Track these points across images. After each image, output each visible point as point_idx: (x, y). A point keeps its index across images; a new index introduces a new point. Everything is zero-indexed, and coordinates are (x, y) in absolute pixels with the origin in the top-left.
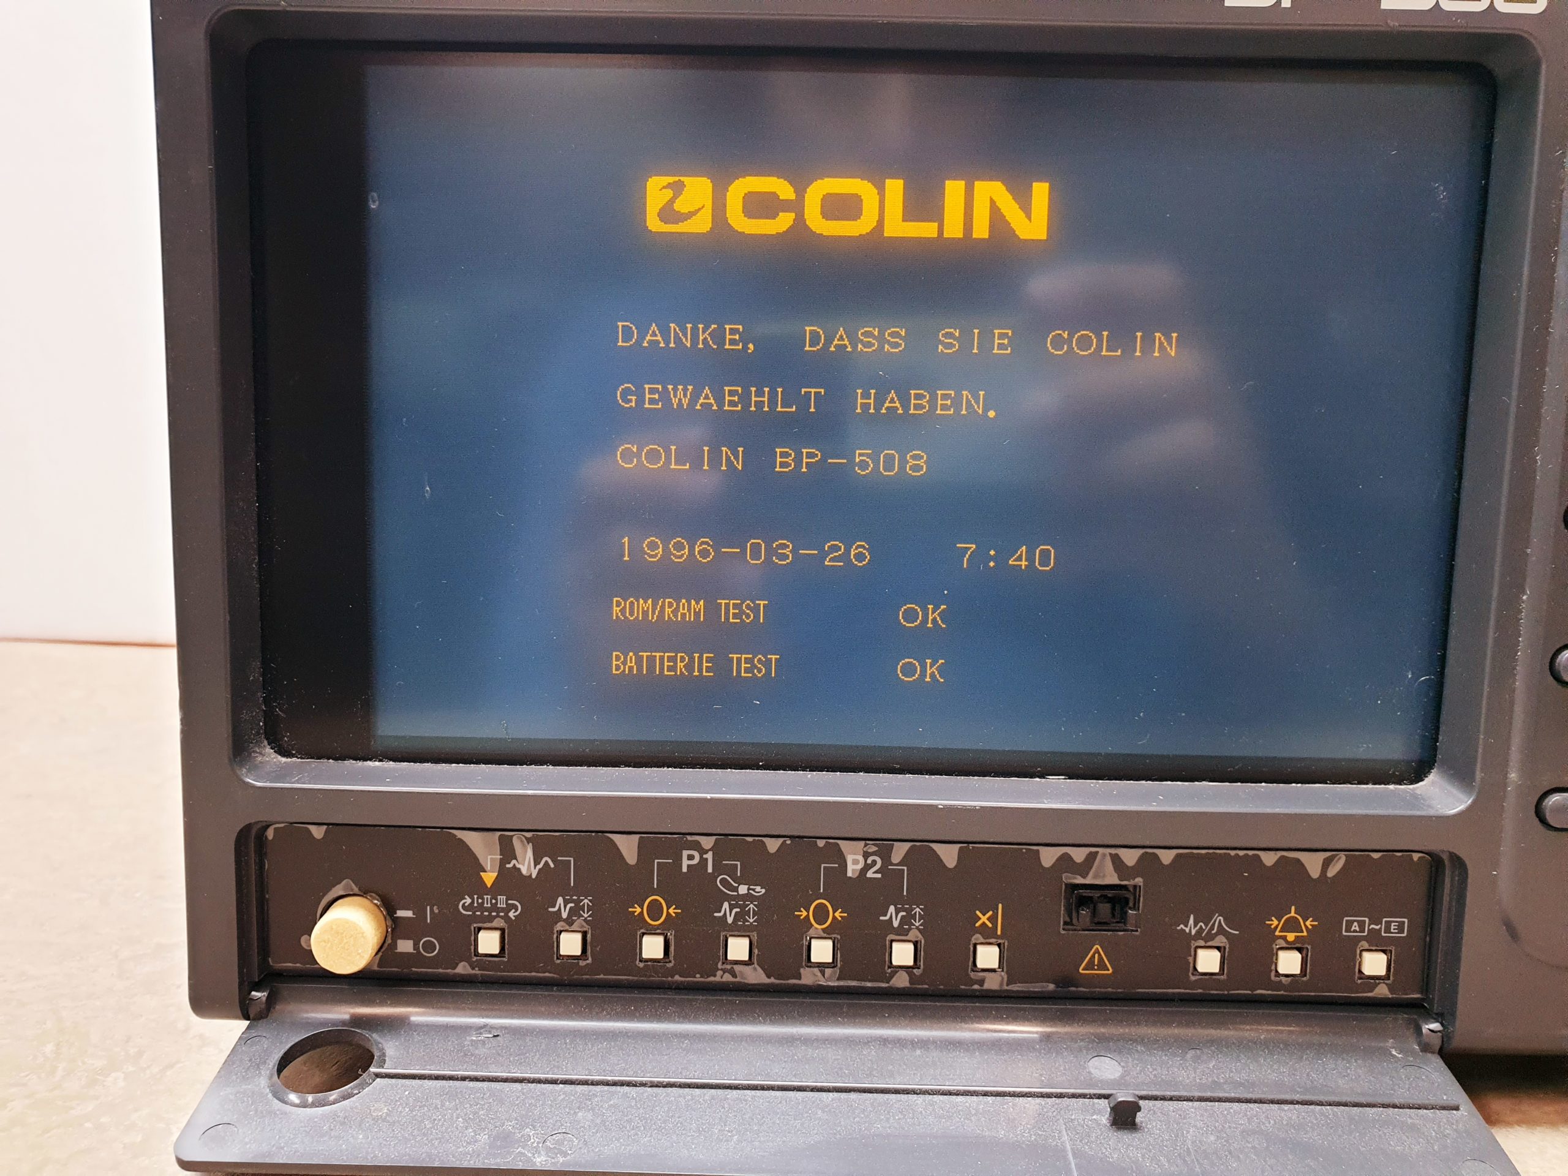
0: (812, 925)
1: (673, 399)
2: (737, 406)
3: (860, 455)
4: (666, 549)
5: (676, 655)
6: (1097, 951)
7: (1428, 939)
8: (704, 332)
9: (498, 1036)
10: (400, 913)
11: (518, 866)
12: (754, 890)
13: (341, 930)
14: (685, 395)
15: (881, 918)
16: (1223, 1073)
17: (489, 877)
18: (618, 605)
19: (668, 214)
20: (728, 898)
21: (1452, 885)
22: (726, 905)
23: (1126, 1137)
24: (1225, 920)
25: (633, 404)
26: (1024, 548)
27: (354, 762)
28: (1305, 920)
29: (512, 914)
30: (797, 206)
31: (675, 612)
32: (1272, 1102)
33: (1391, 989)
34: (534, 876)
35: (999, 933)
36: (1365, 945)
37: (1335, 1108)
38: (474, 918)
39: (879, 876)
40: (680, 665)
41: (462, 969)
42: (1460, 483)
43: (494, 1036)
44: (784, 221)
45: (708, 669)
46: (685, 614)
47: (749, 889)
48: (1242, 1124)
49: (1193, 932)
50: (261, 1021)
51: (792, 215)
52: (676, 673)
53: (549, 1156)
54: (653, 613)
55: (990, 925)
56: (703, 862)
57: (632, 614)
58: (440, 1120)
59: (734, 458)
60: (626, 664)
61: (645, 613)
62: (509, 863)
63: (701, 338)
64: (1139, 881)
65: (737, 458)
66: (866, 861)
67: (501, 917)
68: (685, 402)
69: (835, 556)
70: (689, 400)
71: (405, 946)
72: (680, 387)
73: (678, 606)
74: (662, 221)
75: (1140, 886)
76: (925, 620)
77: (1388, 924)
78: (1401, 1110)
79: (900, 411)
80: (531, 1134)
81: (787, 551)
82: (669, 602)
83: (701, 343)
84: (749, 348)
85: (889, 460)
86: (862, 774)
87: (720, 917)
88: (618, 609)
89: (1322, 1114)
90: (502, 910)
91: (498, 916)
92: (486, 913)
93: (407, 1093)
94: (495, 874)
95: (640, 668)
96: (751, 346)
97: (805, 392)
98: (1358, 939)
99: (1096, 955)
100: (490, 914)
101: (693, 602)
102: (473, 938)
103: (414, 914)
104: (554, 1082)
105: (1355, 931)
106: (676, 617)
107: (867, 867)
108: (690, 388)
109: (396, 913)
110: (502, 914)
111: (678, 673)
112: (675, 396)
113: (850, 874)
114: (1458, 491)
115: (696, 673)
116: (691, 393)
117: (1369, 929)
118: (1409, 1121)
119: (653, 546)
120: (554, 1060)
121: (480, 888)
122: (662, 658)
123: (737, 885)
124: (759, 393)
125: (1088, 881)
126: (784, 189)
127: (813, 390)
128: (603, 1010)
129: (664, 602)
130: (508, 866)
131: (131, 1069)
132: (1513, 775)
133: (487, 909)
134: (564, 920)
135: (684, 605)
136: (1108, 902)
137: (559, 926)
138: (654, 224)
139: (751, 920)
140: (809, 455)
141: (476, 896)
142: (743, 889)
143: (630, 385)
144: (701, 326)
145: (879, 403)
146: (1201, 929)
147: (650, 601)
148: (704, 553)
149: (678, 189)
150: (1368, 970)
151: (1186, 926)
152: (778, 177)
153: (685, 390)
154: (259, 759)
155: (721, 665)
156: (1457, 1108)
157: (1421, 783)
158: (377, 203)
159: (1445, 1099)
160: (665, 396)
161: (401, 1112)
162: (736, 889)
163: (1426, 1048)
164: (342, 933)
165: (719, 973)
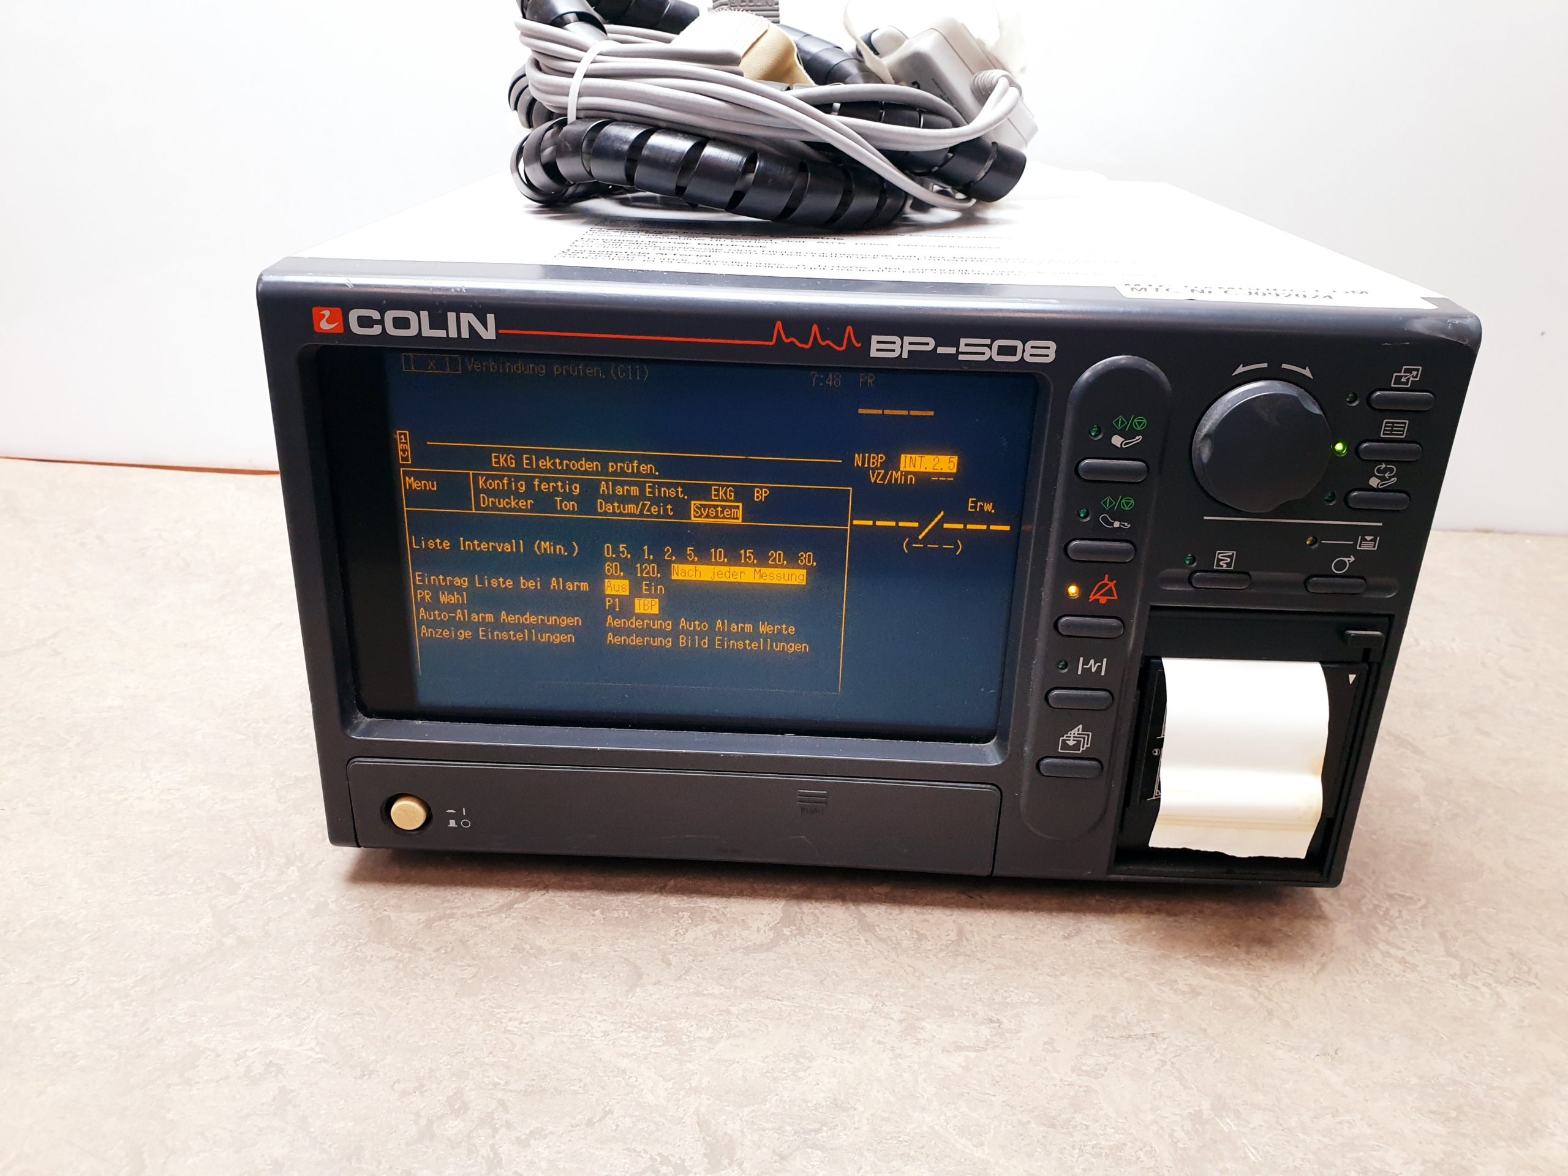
13: (406, 812)
27: (407, 720)
131: (300, 865)
132: (1028, 749)
154: (355, 722)
157: (989, 744)
164: (406, 814)
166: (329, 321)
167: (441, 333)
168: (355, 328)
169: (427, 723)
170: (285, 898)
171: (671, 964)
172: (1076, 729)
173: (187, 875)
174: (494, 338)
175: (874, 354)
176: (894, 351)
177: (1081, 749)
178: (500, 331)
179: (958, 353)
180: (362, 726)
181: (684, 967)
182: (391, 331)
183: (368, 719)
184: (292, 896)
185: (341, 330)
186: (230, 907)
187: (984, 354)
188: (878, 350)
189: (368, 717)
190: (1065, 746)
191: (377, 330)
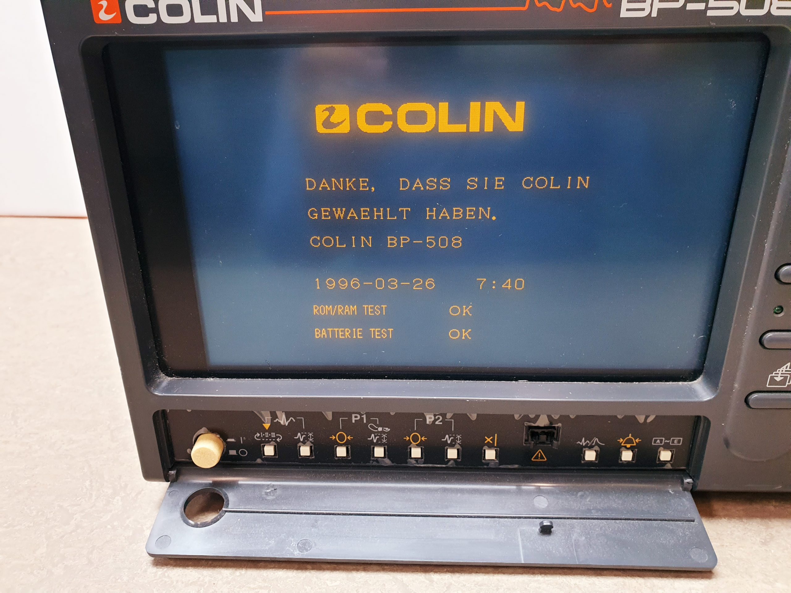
0: (411, 443)
1: (336, 215)
2: (368, 217)
3: (429, 239)
4: (337, 283)
5: (345, 330)
6: (540, 452)
7: (691, 446)
8: (349, 182)
9: (276, 489)
10: (229, 440)
11: (279, 421)
12: (385, 429)
13: (204, 452)
14: (342, 213)
15: (443, 440)
16: (593, 504)
17: (267, 426)
18: (316, 308)
19: (327, 124)
20: (374, 433)
21: (704, 427)
22: (373, 435)
23: (546, 538)
24: (599, 440)
25: (316, 218)
26: (509, 280)
27: (201, 378)
28: (635, 440)
29: (278, 440)
30: (393, 118)
31: (343, 311)
32: (612, 519)
33: (672, 465)
34: (287, 425)
35: (495, 445)
36: (661, 448)
37: (639, 522)
38: (261, 442)
39: (441, 423)
40: (347, 334)
41: (259, 461)
42: (727, 249)
43: (275, 489)
44: (387, 126)
45: (360, 335)
46: (348, 312)
47: (383, 429)
48: (597, 531)
49: (584, 445)
50: (174, 483)
51: (391, 123)
52: (345, 337)
53: (300, 551)
54: (333, 312)
55: (491, 442)
56: (362, 419)
57: (323, 312)
58: (254, 533)
59: (367, 241)
60: (322, 333)
61: (329, 312)
62: (275, 420)
63: (348, 185)
64: (560, 425)
65: (369, 241)
66: (435, 418)
67: (274, 441)
68: (342, 216)
69: (418, 285)
70: (344, 215)
71: (233, 452)
72: (339, 209)
73: (344, 308)
74: (324, 128)
75: (560, 427)
76: (462, 312)
77: (673, 440)
78: (668, 522)
79: (448, 218)
80: (292, 540)
81: (395, 283)
82: (340, 307)
83: (348, 187)
84: (372, 190)
85: (443, 241)
86: (433, 380)
87: (370, 440)
88: (316, 310)
89: (633, 524)
90: (274, 438)
91: (272, 441)
92: (267, 440)
93: (239, 520)
94: (269, 425)
95: (328, 335)
96: (373, 188)
97: (401, 210)
98: (660, 446)
99: (539, 454)
100: (268, 440)
101: (351, 307)
102: (262, 449)
103: (235, 440)
104: (301, 513)
105: (658, 443)
106: (344, 313)
107: (435, 420)
108: (344, 209)
109: (227, 440)
110: (274, 440)
111: (346, 337)
112: (337, 213)
113: (428, 423)
114: (726, 253)
115: (354, 337)
116: (344, 212)
117: (664, 442)
118: (671, 527)
119: (330, 282)
120: (301, 502)
121: (264, 430)
122: (338, 331)
123: (377, 427)
124: (378, 211)
125: (536, 425)
126: (387, 110)
127: (405, 209)
128: (321, 477)
129: (337, 307)
130: (275, 421)
131: (123, 495)
132: (736, 385)
133: (267, 438)
134: (302, 442)
135: (347, 308)
136: (545, 434)
137: (300, 444)
138: (321, 129)
139: (384, 441)
140: (404, 239)
141: (262, 433)
142: (380, 429)
143: (314, 209)
144: (347, 179)
145: (438, 215)
146: (588, 443)
147: (331, 307)
148: (355, 285)
149: (331, 111)
150: (662, 458)
151: (581, 442)
152: (384, 103)
153: (341, 210)
154: (158, 381)
155: (366, 334)
156: (693, 521)
157: (695, 381)
158: (179, 126)
159: (689, 516)
160: (332, 213)
161: (237, 529)
162: (377, 429)
163: (685, 489)
164: (204, 453)
165: (371, 461)
166: (107, 12)
167: (212, 19)
168: (133, 18)
169: (217, 380)
170: (109, 527)
171: (434, 581)
172: (785, 367)
173: (32, 508)
174: (261, 20)
175: (624, 14)
176: (643, 10)
177: (787, 384)
178: (267, 13)
179: (707, 8)
180: (164, 384)
181: (445, 584)
182: (167, 19)
183: (169, 379)
184: (115, 524)
185: (119, 21)
186: (63, 536)
187: (732, 8)
188: (628, 10)
189: (169, 376)
190: (773, 381)
191: (152, 19)
